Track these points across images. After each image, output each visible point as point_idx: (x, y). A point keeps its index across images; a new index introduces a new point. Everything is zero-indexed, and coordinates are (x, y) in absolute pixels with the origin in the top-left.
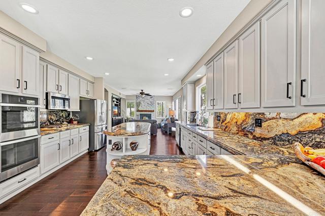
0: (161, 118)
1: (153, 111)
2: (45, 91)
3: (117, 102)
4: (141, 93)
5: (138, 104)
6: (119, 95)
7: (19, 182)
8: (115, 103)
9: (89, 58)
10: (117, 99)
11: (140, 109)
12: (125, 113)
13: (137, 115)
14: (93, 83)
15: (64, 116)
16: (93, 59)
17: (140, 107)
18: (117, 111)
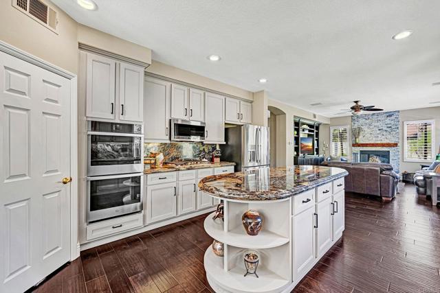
0: (422, 160)
1: (396, 145)
2: (168, 118)
3: (310, 131)
4: (353, 108)
5: (356, 133)
6: (312, 118)
7: (113, 227)
8: (307, 132)
9: (214, 58)
10: (311, 126)
11: (360, 140)
12: (329, 148)
13: (355, 154)
14: (251, 102)
15: (206, 151)
16: (220, 59)
17: (361, 137)
18: (311, 144)
